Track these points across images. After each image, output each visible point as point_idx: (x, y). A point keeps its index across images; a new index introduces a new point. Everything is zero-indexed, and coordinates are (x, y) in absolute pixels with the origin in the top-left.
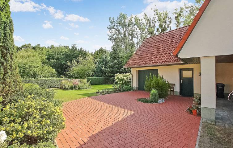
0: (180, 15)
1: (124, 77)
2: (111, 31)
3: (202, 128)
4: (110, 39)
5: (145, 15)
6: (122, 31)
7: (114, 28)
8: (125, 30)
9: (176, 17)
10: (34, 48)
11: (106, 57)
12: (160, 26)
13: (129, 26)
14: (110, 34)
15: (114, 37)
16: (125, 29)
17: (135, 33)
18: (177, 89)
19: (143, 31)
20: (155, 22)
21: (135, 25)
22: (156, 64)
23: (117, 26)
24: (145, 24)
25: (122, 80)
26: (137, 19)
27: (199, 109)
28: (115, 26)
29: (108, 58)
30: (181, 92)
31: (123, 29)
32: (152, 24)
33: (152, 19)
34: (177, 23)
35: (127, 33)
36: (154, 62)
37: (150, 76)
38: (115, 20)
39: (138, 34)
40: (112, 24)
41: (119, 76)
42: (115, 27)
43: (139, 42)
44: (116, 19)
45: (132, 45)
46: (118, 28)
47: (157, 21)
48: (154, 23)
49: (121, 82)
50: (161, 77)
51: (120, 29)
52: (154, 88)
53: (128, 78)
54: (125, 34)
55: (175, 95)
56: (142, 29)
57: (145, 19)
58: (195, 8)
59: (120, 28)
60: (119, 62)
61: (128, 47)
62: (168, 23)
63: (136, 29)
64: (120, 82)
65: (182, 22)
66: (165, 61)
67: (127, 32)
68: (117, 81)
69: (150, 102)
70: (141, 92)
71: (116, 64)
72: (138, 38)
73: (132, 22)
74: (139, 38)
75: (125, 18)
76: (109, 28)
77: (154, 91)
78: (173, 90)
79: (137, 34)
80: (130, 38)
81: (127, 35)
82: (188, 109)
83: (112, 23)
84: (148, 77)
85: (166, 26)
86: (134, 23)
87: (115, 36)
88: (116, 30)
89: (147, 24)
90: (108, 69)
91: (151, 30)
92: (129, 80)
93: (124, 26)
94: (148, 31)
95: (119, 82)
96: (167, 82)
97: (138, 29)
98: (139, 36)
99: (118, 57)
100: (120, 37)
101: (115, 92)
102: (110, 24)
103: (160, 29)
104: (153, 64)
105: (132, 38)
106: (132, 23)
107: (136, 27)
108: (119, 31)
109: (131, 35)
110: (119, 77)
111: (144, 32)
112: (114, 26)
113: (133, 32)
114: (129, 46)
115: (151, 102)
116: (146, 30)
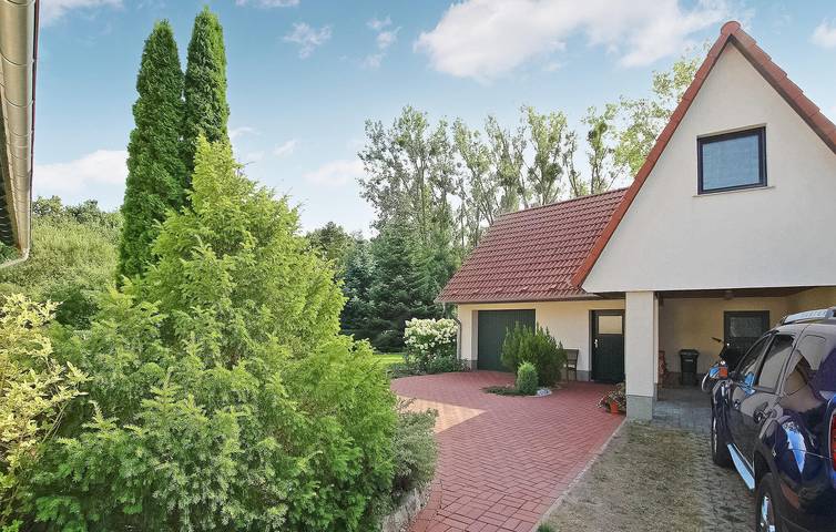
0: (603, 127)
1: (435, 332)
2: (369, 166)
3: (622, 429)
4: (368, 196)
5: (491, 119)
6: (409, 168)
7: (381, 158)
8: (419, 166)
9: (592, 135)
10: (77, 214)
11: (364, 261)
12: (541, 160)
13: (433, 152)
14: (367, 178)
15: (381, 187)
16: (419, 161)
17: (455, 178)
18: (584, 364)
19: (481, 172)
20: (524, 143)
21: (454, 150)
22: (529, 296)
23: (392, 150)
24: (490, 148)
25: (427, 338)
26: (461, 132)
27: (622, 400)
28: (387, 151)
29: (371, 266)
30: (594, 373)
31: (414, 161)
32: (511, 150)
33: (514, 134)
34: (594, 153)
35: (426, 175)
36: (525, 291)
37: (517, 329)
38: (385, 132)
39: (466, 182)
40: (375, 142)
41: (418, 327)
42: (387, 155)
43: (467, 208)
44: (388, 127)
45: (443, 218)
46: (396, 158)
47: (528, 143)
48: (520, 147)
49: (426, 345)
50: (545, 331)
51: (403, 163)
52: (526, 359)
53: (445, 332)
54: (419, 180)
55: (579, 378)
56: (477, 165)
57: (489, 131)
58: (651, 106)
59: (404, 156)
60: (407, 281)
61: (429, 224)
62: (564, 150)
63: (459, 165)
64: (422, 347)
65: (610, 151)
66: (554, 290)
67: (426, 172)
68: (411, 341)
69: (517, 395)
70: (486, 372)
71: (398, 286)
72: (463, 195)
73: (443, 139)
74: (469, 196)
75: (419, 124)
76: (364, 156)
77: (526, 366)
78: (573, 366)
79: (461, 181)
80: (438, 193)
81: (426, 182)
82: (603, 403)
83: (376, 138)
84: (511, 330)
85: (560, 161)
86: (452, 142)
87: (385, 183)
88: (390, 164)
89: (497, 149)
90: (372, 303)
91: (508, 173)
92: (451, 339)
93: (417, 151)
94: (498, 173)
95: (416, 346)
96: (558, 344)
97: (464, 163)
98: (468, 188)
99: (407, 265)
100: (402, 187)
101: (412, 374)
102: (370, 142)
103: (538, 172)
104: (522, 297)
105: (444, 195)
106: (445, 144)
107: (458, 157)
108: (398, 167)
109: (441, 184)
110: (419, 330)
111: (485, 176)
112: (383, 150)
113: (450, 176)
114: (434, 220)
115: (521, 393)
116: (493, 169)
